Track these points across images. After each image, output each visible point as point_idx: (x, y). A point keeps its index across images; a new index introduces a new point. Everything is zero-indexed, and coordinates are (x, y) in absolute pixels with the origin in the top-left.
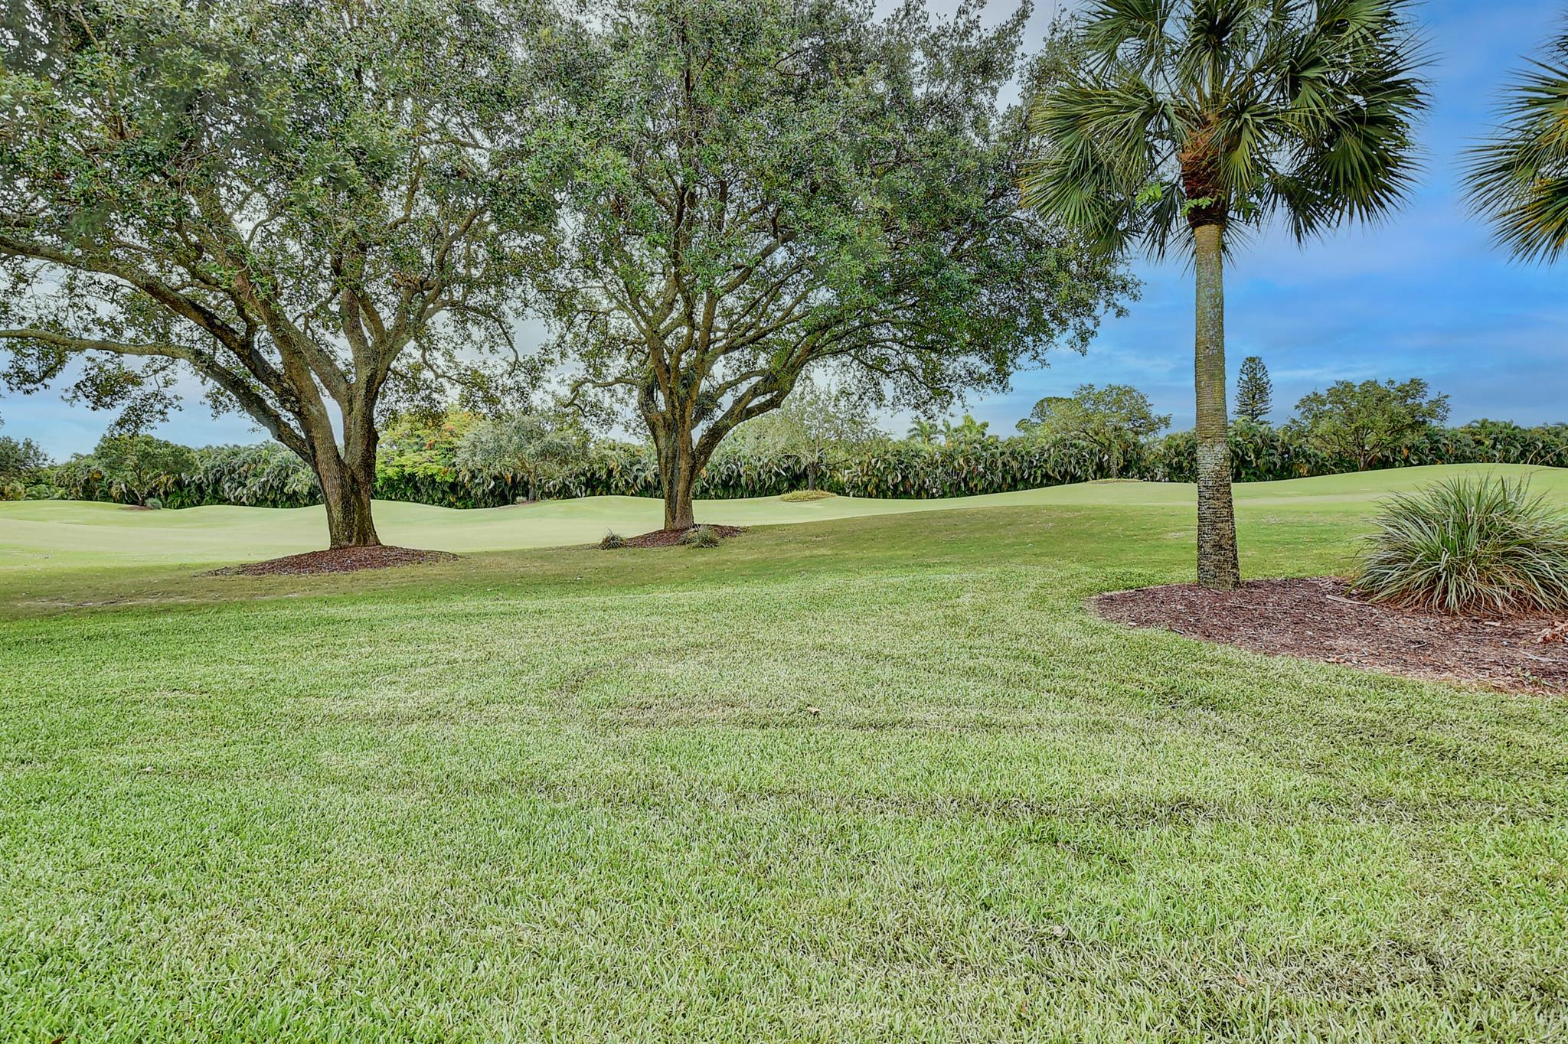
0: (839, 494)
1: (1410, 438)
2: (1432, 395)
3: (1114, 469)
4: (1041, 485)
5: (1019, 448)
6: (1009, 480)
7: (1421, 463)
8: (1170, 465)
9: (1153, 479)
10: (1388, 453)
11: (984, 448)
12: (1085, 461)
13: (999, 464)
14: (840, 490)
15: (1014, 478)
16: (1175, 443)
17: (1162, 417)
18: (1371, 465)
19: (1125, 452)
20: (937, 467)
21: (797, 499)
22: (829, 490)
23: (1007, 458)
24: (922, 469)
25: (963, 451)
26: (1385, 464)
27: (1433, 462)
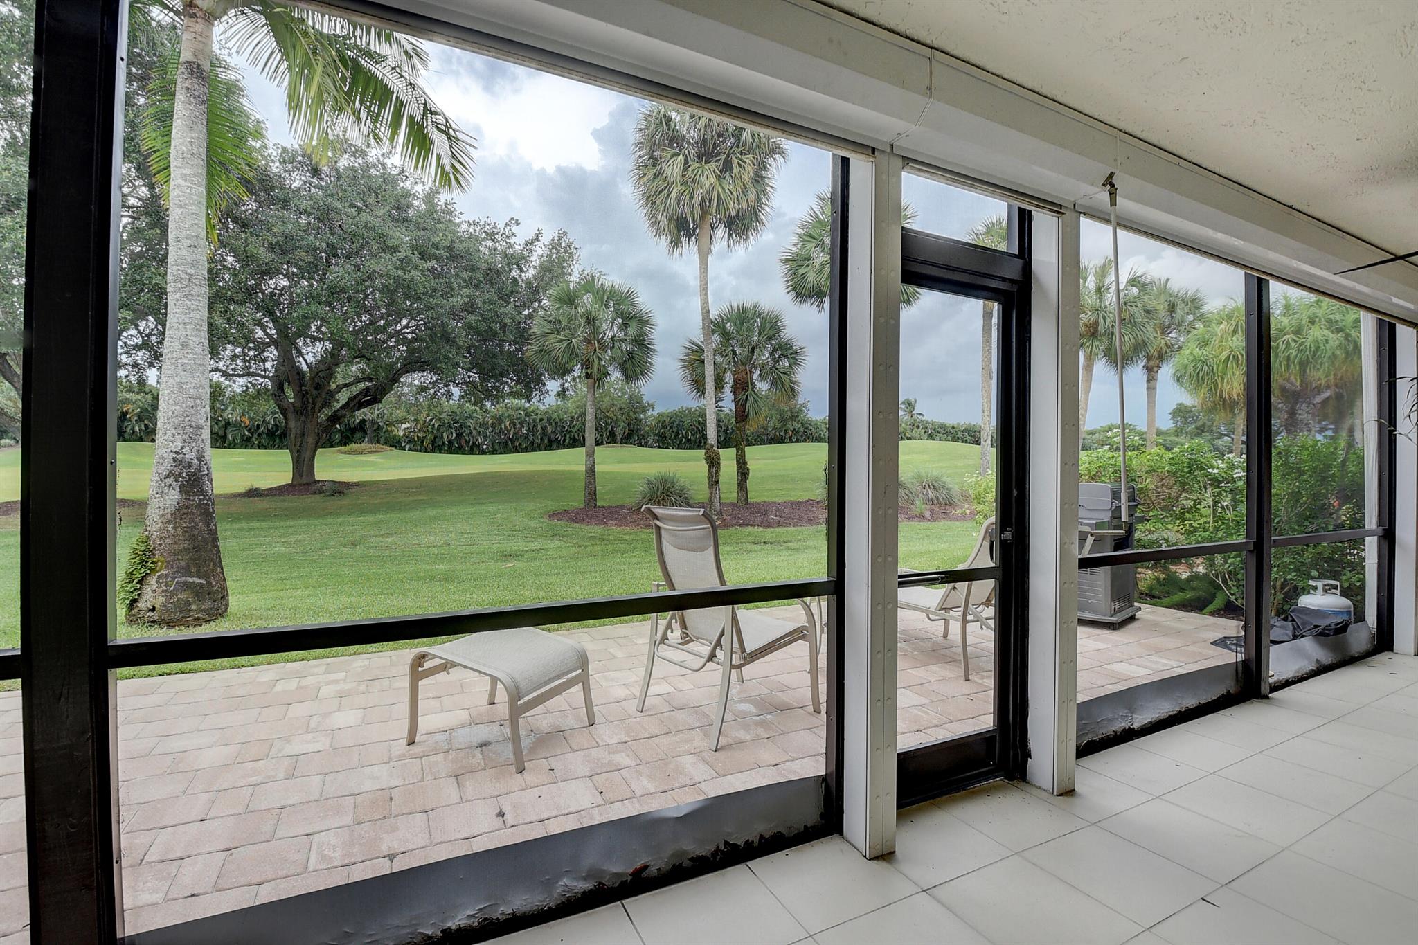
0: (396, 447)
1: (791, 425)
2: (801, 401)
3: (619, 437)
4: (569, 446)
5: (555, 416)
6: (546, 441)
7: (798, 441)
8: (658, 435)
9: (646, 445)
10: (782, 433)
11: (528, 415)
12: (602, 429)
13: (539, 427)
14: (396, 444)
15: (550, 441)
16: (662, 420)
17: (650, 402)
18: (771, 442)
19: (629, 424)
20: (488, 428)
21: (356, 452)
22: (385, 443)
23: (545, 423)
24: (475, 429)
25: (509, 416)
26: (781, 440)
27: (805, 441)
